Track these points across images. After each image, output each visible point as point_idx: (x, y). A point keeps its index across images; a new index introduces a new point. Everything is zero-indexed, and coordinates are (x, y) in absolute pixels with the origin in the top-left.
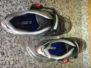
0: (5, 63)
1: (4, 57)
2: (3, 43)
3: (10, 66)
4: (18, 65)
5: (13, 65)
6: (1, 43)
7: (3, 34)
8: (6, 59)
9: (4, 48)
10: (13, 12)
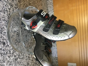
0: (7, 53)
1: (5, 47)
2: (3, 33)
3: (11, 54)
4: (16, 53)
5: (13, 54)
6: (2, 33)
7: (2, 23)
8: (7, 48)
9: (4, 38)
10: (8, 2)
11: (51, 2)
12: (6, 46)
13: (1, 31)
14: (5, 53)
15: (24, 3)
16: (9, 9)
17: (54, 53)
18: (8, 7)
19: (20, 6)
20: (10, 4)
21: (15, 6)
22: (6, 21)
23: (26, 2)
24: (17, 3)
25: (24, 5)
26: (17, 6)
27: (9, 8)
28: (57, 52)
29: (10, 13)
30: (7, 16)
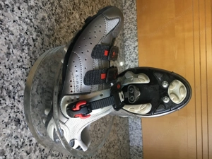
0: (23, 143)
1: (19, 130)
2: (16, 98)
3: (32, 147)
5: (37, 145)
6: (14, 98)
7: (15, 75)
8: (23, 132)
9: (18, 108)
10: (32, 24)
11: (133, 18)
12: (21, 127)
13: (12, 93)
14: (20, 143)
15: (69, 24)
16: (34, 40)
17: (134, 139)
18: (32, 35)
19: (60, 31)
20: (35, 29)
21: (48, 33)
22: (26, 69)
23: (72, 22)
24: (53, 24)
25: (69, 29)
26: (52, 32)
27: (34, 37)
28: (142, 138)
29: (35, 49)
30: (28, 57)
